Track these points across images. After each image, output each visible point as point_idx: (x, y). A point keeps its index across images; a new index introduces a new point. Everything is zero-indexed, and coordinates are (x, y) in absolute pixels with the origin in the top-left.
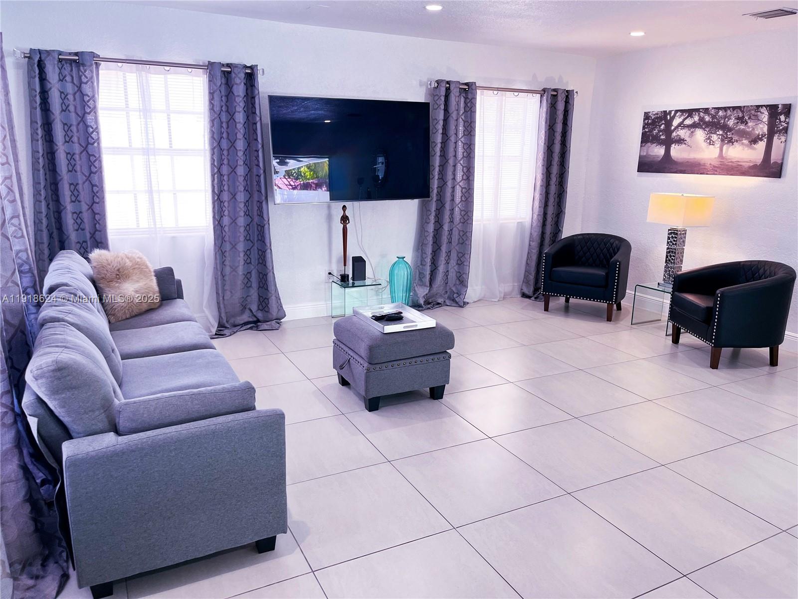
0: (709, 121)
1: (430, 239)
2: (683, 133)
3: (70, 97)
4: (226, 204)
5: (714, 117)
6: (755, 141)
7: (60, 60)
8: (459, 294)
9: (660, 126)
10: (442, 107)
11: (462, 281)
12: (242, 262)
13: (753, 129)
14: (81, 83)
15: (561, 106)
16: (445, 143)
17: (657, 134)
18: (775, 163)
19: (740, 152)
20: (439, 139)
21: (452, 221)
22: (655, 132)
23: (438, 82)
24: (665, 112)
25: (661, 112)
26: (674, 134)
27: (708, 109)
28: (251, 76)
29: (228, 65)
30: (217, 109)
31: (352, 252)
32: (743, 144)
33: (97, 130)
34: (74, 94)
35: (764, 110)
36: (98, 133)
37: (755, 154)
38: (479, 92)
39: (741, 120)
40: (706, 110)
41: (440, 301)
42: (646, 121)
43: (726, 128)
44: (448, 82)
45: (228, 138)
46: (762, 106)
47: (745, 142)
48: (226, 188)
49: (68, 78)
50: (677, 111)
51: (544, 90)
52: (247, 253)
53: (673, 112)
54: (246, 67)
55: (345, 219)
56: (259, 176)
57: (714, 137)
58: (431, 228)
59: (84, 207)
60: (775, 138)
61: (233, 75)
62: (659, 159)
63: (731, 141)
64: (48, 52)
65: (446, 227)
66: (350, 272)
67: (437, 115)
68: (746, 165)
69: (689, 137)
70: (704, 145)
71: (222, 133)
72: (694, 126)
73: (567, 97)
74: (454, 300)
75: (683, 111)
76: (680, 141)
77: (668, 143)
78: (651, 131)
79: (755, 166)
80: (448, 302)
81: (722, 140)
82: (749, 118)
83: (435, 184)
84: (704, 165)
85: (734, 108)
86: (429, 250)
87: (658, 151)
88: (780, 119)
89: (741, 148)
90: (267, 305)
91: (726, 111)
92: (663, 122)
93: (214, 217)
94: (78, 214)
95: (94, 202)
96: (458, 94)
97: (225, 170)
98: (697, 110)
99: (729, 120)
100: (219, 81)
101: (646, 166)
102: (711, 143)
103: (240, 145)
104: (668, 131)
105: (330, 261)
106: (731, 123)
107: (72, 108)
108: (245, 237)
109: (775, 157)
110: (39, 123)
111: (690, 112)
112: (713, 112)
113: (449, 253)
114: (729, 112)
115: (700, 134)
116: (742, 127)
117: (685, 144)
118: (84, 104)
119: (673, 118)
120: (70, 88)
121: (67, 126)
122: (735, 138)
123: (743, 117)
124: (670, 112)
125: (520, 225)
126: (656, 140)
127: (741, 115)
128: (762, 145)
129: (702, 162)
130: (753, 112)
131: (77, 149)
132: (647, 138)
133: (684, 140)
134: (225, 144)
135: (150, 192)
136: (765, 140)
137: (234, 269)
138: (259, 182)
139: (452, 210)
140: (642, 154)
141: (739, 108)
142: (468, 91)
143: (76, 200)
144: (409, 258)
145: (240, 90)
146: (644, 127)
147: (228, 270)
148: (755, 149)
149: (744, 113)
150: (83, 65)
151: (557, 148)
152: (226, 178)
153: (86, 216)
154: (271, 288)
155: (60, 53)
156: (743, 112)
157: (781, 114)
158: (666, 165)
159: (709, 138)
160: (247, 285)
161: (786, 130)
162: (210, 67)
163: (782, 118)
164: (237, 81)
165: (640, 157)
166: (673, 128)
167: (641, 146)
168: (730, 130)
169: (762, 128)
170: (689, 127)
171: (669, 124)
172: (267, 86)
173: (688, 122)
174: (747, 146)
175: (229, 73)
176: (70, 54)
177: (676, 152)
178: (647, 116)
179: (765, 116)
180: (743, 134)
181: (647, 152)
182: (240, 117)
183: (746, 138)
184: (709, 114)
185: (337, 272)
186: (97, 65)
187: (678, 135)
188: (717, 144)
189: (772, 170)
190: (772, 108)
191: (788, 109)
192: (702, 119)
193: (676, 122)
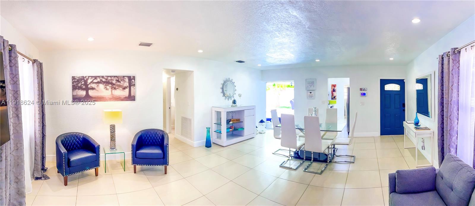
0: (105, 81)
2: (93, 86)
5: (106, 79)
6: (124, 88)
9: (82, 83)
13: (123, 84)
17: (81, 86)
18: (133, 96)
22: (79, 85)
24: (83, 77)
25: (81, 77)
26: (89, 86)
27: (103, 76)
32: (120, 90)
35: (126, 78)
37: (126, 93)
39: (118, 81)
40: (103, 77)
42: (74, 80)
43: (112, 84)
46: (125, 76)
50: (89, 77)
53: (87, 77)
57: (108, 87)
60: (132, 87)
62: (84, 96)
63: (115, 89)
68: (123, 97)
69: (97, 87)
70: (104, 90)
72: (98, 83)
75: (92, 77)
76: (93, 89)
77: (87, 89)
78: (77, 84)
79: (126, 97)
81: (112, 88)
82: (121, 80)
84: (105, 98)
85: (115, 77)
87: (82, 93)
88: (132, 81)
89: (119, 91)
91: (111, 77)
92: (83, 81)
98: (99, 77)
99: (113, 80)
101: (76, 99)
102: (107, 89)
104: (86, 85)
106: (114, 82)
109: (132, 94)
111: (96, 77)
112: (106, 78)
114: (112, 78)
115: (101, 86)
116: (119, 83)
117: (95, 90)
119: (87, 79)
122: (117, 87)
123: (119, 80)
124: (86, 77)
126: (80, 88)
127: (117, 79)
128: (127, 90)
129: (104, 97)
130: (122, 78)
132: (74, 88)
133: (94, 88)
136: (128, 88)
140: (74, 94)
141: (117, 76)
146: (73, 83)
148: (125, 91)
149: (119, 79)
156: (118, 78)
157: (132, 79)
158: (87, 98)
159: (106, 88)
161: (134, 85)
163: (133, 81)
165: (73, 96)
166: (88, 83)
167: (73, 91)
168: (114, 84)
169: (126, 84)
170: (96, 83)
171: (86, 82)
173: (95, 81)
174: (122, 90)
177: (91, 93)
178: (73, 78)
179: (127, 80)
180: (120, 86)
181: (77, 93)
183: (121, 88)
184: (104, 78)
187: (91, 86)
188: (110, 90)
189: (131, 98)
190: (129, 77)
191: (134, 78)
192: (101, 80)
193: (90, 81)
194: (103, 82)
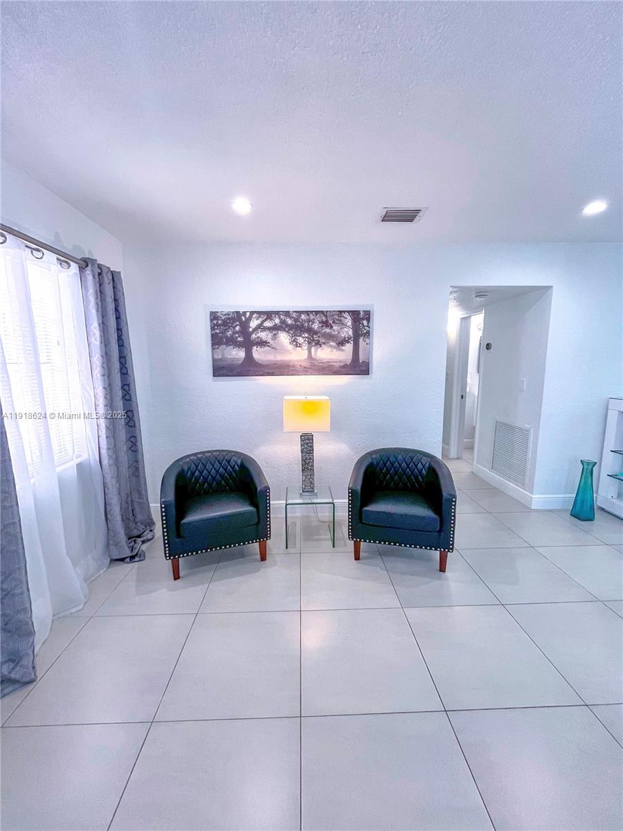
0: (292, 324)
2: (264, 335)
5: (296, 320)
6: (342, 343)
9: (234, 328)
13: (339, 333)
17: (232, 336)
18: (364, 362)
19: (326, 354)
22: (229, 333)
24: (238, 313)
25: (233, 312)
26: (254, 336)
27: (289, 312)
32: (331, 346)
35: (346, 315)
37: (344, 355)
39: (325, 324)
40: (287, 313)
42: (215, 322)
43: (310, 331)
46: (344, 312)
47: (332, 344)
50: (252, 313)
53: (248, 314)
57: (300, 340)
60: (361, 340)
62: (241, 362)
63: (318, 344)
68: (337, 365)
69: (272, 339)
70: (290, 347)
72: (275, 328)
73: (114, 279)
75: (260, 313)
76: (262, 343)
77: (248, 344)
78: (223, 332)
79: (345, 366)
81: (309, 343)
82: (334, 322)
84: (294, 366)
85: (317, 313)
87: (237, 354)
88: (363, 324)
89: (330, 349)
91: (308, 315)
92: (238, 323)
98: (277, 313)
99: (313, 323)
101: (221, 370)
102: (298, 345)
104: (245, 333)
106: (316, 326)
109: (362, 358)
111: (269, 315)
112: (294, 315)
114: (312, 317)
115: (284, 337)
116: (328, 330)
117: (268, 346)
119: (249, 319)
122: (322, 340)
123: (327, 321)
124: (244, 313)
126: (232, 342)
127: (324, 319)
128: (349, 347)
129: (291, 364)
130: (336, 317)
132: (217, 341)
133: (266, 342)
136: (352, 342)
140: (216, 357)
141: (322, 312)
146: (213, 329)
148: (343, 350)
149: (329, 318)
156: (326, 316)
157: (363, 319)
158: (249, 368)
159: (294, 341)
161: (368, 334)
163: (365, 323)
165: (214, 360)
166: (251, 330)
167: (213, 349)
168: (316, 333)
169: (348, 332)
170: (270, 329)
171: (245, 325)
173: (268, 324)
174: (335, 348)
177: (258, 354)
178: (214, 316)
179: (349, 321)
180: (330, 337)
181: (223, 355)
183: (333, 341)
184: (291, 318)
187: (258, 337)
188: (305, 347)
189: (359, 367)
190: (355, 315)
191: (368, 315)
192: (283, 322)
193: (254, 323)
194: (287, 325)
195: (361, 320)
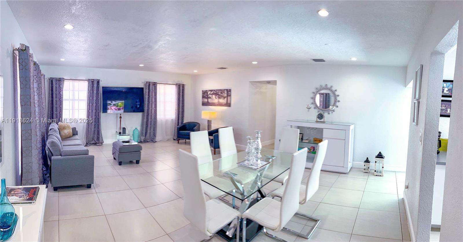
1: (145, 123)
2: (210, 96)
3: (58, 88)
4: (90, 113)
7: (56, 80)
8: (154, 139)
10: (148, 89)
11: (155, 135)
12: (93, 127)
13: (224, 95)
14: (60, 85)
15: (181, 88)
16: (149, 98)
19: (222, 101)
20: (147, 97)
21: (151, 119)
23: (147, 82)
26: (209, 96)
28: (98, 82)
29: (93, 80)
30: (90, 90)
31: (123, 126)
33: (62, 95)
34: (58, 87)
35: (225, 90)
36: (63, 96)
37: (225, 101)
38: (158, 85)
41: (148, 141)
43: (218, 95)
44: (149, 82)
45: (92, 97)
47: (223, 98)
48: (91, 109)
49: (57, 84)
50: (209, 90)
51: (177, 84)
52: (95, 125)
54: (97, 80)
55: (121, 117)
56: (99, 106)
58: (145, 120)
59: (58, 113)
60: (229, 97)
61: (94, 82)
62: (206, 102)
64: (54, 78)
65: (150, 120)
66: (122, 132)
67: (146, 91)
68: (223, 104)
69: (212, 97)
70: (215, 99)
71: (90, 96)
72: (212, 94)
73: (183, 86)
74: (152, 141)
76: (210, 98)
77: (208, 98)
78: (204, 95)
79: (225, 104)
80: (151, 141)
83: (146, 108)
84: (215, 104)
85: (220, 90)
86: (145, 126)
87: (206, 100)
90: (99, 139)
91: (218, 91)
92: (206, 93)
93: (87, 116)
94: (57, 114)
95: (60, 112)
96: (152, 85)
97: (91, 104)
98: (213, 90)
100: (91, 83)
101: (204, 104)
103: (95, 98)
104: (207, 95)
105: (117, 129)
106: (220, 93)
107: (58, 90)
108: (94, 121)
109: (229, 102)
110: (51, 94)
111: (211, 91)
112: (216, 91)
113: (151, 127)
115: (214, 96)
116: (222, 95)
118: (60, 89)
120: (58, 86)
121: (56, 94)
122: (221, 97)
124: (207, 90)
125: (172, 120)
126: (205, 97)
127: (221, 92)
128: (226, 99)
131: (58, 99)
132: (203, 97)
134: (91, 98)
135: (73, 109)
137: (91, 129)
138: (99, 108)
139: (151, 116)
142: (155, 84)
143: (56, 111)
144: (139, 128)
145: (95, 85)
146: (202, 94)
147: (89, 129)
149: (222, 91)
150: (61, 81)
151: (181, 99)
152: (91, 106)
153: (58, 115)
154: (100, 135)
155: (56, 78)
158: (208, 104)
159: (216, 97)
160: (94, 134)
161: (230, 95)
162: (89, 80)
163: (229, 92)
164: (95, 83)
165: (203, 102)
167: (202, 99)
168: (220, 95)
169: (226, 95)
172: (102, 84)
173: (211, 93)
175: (93, 81)
176: (58, 78)
177: (210, 100)
178: (203, 91)
179: (226, 92)
180: (222, 96)
182: (95, 92)
183: (223, 97)
185: (118, 132)
186: (64, 81)
188: (217, 99)
189: (228, 105)
190: (227, 90)
191: (230, 90)
192: (214, 92)
193: (209, 93)
194: (215, 93)
195: (229, 91)
